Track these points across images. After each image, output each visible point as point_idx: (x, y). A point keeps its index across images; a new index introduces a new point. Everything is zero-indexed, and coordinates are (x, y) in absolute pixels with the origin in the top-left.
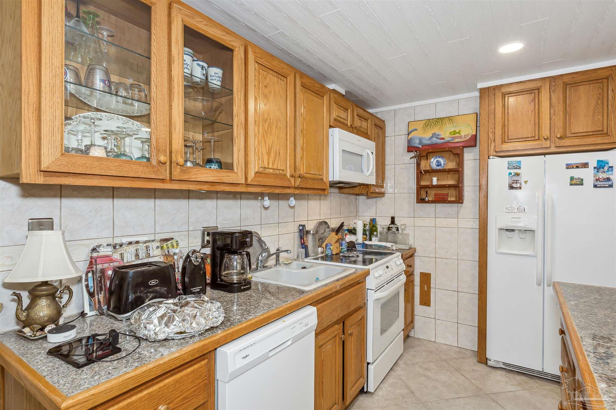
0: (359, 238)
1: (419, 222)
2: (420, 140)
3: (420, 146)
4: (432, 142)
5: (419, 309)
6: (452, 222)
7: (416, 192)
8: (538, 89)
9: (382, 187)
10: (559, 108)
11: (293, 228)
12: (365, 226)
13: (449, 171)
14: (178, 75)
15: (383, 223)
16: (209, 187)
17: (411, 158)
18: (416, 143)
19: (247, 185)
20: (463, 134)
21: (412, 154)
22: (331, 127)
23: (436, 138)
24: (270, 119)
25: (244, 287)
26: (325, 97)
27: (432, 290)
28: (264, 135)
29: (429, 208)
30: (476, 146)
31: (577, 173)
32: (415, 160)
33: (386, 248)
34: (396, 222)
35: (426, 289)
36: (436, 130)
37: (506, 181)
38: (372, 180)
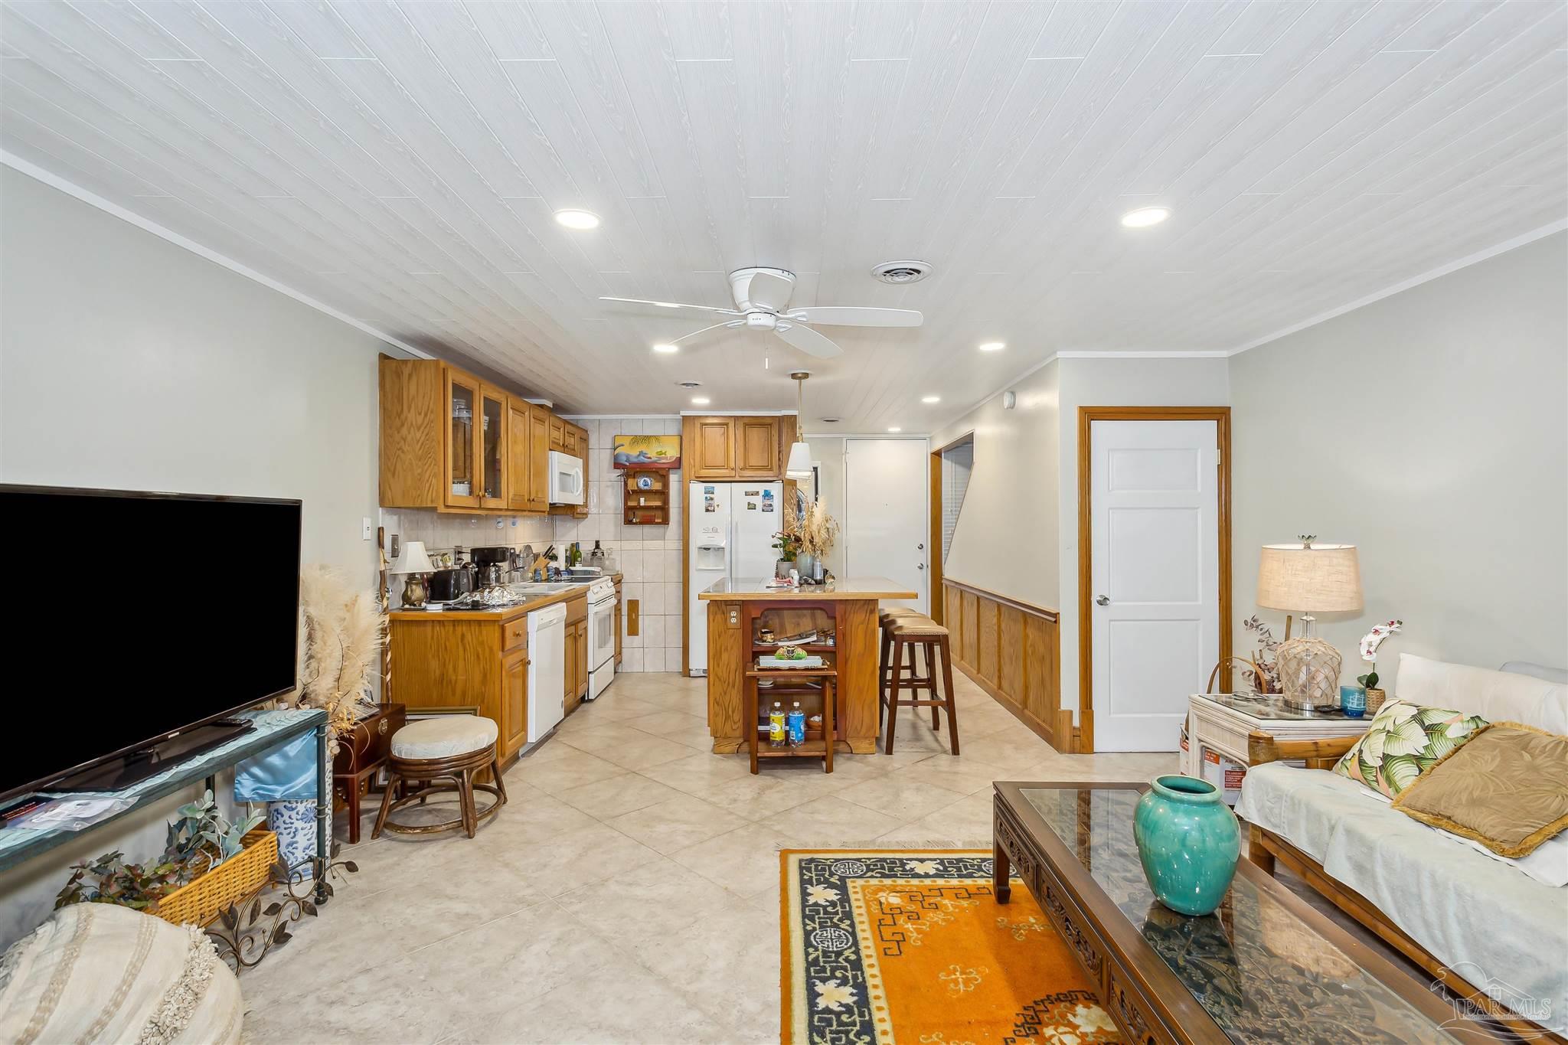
0: (561, 564)
1: (626, 545)
2: (628, 456)
3: (628, 464)
4: (639, 460)
5: (627, 640)
6: (658, 544)
7: (623, 512)
8: (727, 424)
9: (587, 507)
10: (741, 443)
12: (566, 550)
13: (656, 492)
15: (586, 548)
17: (617, 475)
18: (622, 460)
19: (508, 508)
20: (668, 455)
21: (619, 472)
22: (551, 450)
23: (643, 456)
26: (545, 420)
27: (640, 618)
29: (637, 530)
30: (679, 468)
31: (753, 499)
32: (623, 478)
33: (593, 572)
34: (601, 547)
35: (634, 617)
36: (643, 448)
37: (703, 504)
38: (580, 501)
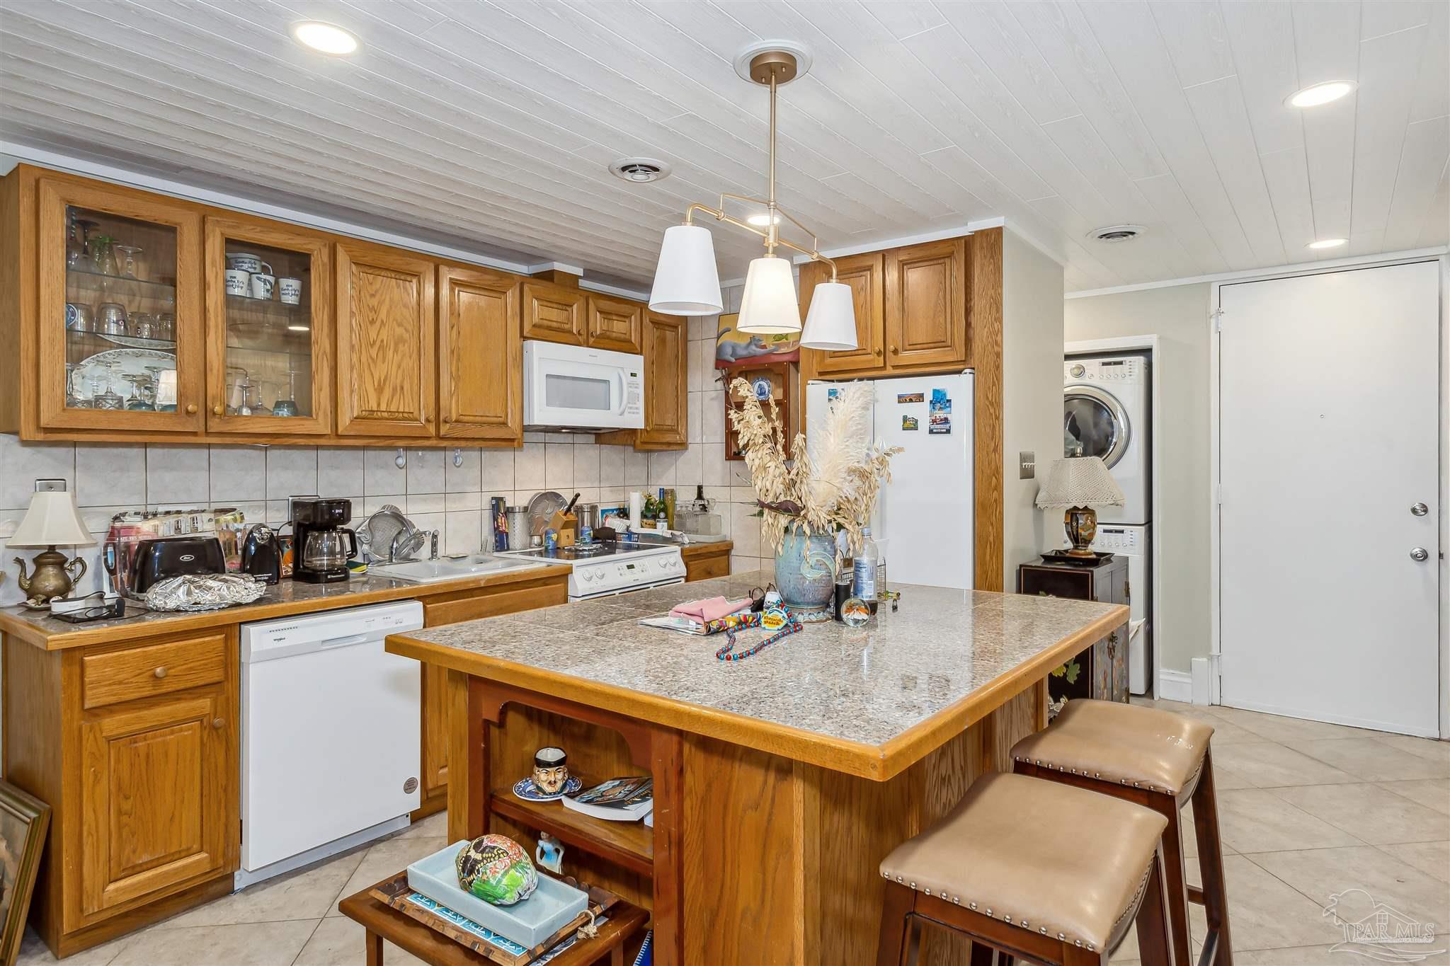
2: (733, 349)
3: (733, 360)
4: (749, 353)
7: (723, 442)
8: (870, 267)
9: (674, 431)
11: (479, 503)
12: (647, 501)
14: (216, 303)
16: (269, 439)
17: (716, 381)
18: (727, 354)
19: (338, 436)
20: (791, 340)
21: (720, 373)
22: (525, 339)
23: (756, 345)
24: (382, 341)
25: (332, 576)
26: (509, 293)
28: (369, 365)
32: (723, 382)
34: (704, 496)
38: (638, 422)
